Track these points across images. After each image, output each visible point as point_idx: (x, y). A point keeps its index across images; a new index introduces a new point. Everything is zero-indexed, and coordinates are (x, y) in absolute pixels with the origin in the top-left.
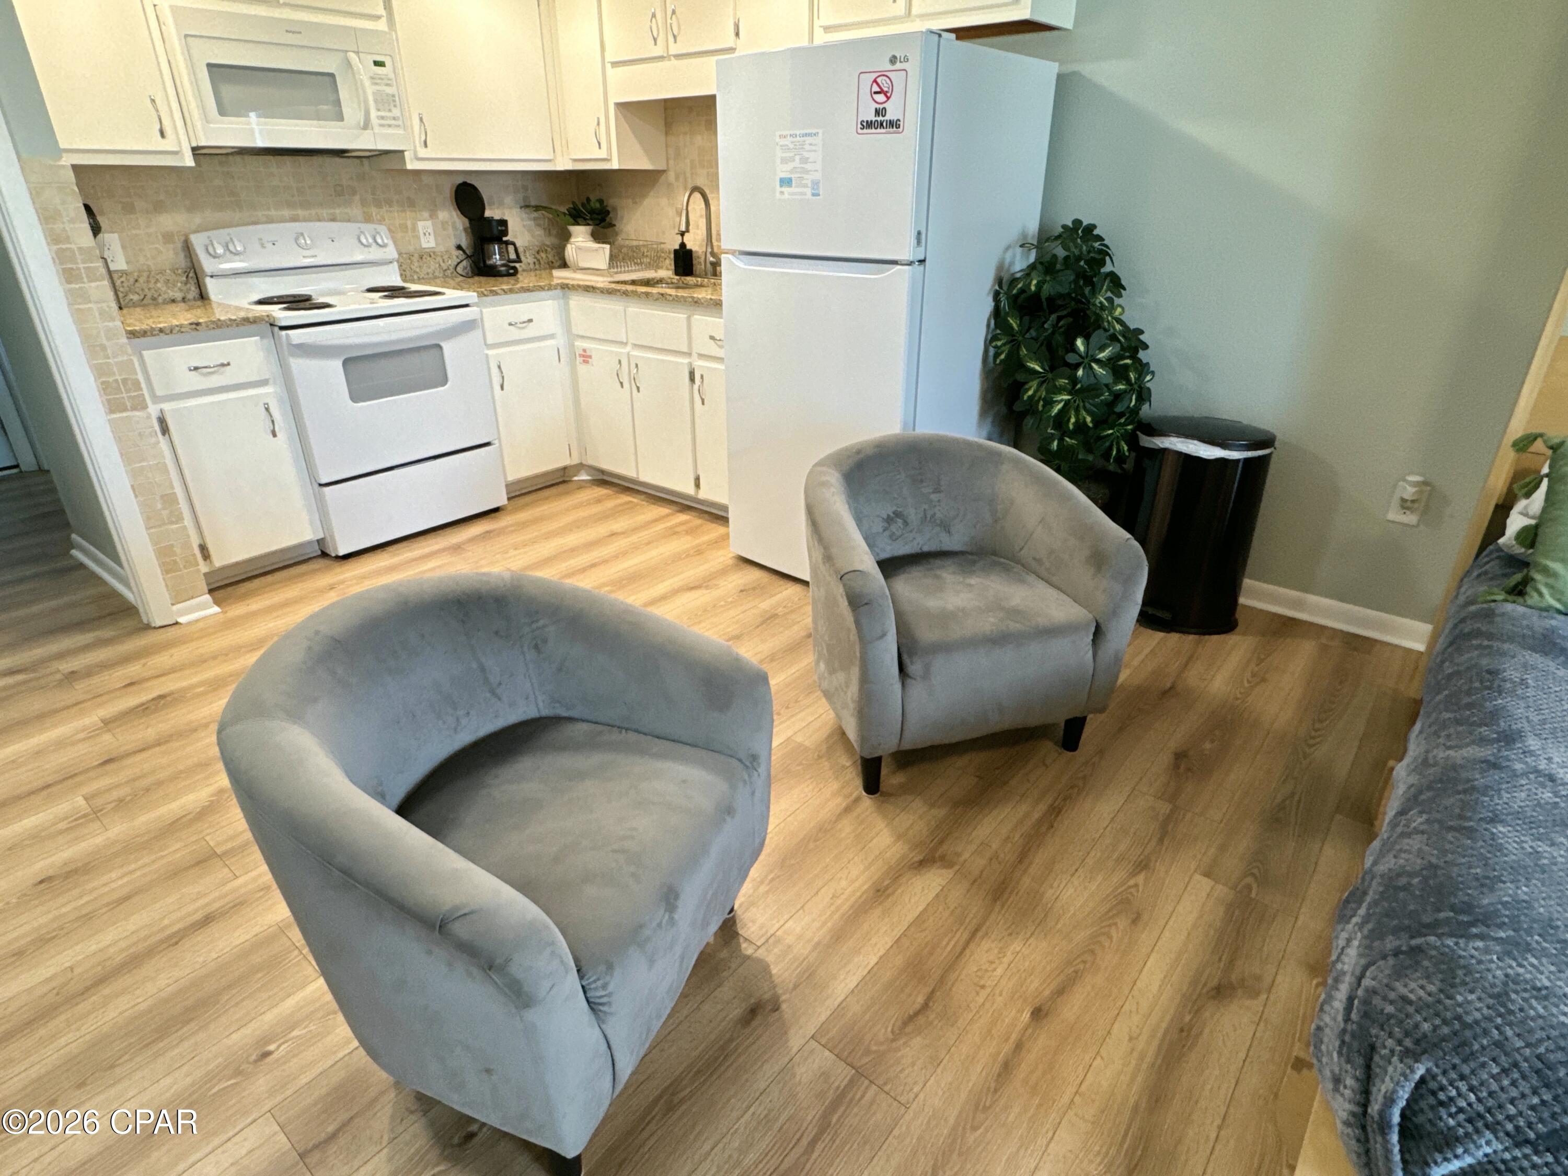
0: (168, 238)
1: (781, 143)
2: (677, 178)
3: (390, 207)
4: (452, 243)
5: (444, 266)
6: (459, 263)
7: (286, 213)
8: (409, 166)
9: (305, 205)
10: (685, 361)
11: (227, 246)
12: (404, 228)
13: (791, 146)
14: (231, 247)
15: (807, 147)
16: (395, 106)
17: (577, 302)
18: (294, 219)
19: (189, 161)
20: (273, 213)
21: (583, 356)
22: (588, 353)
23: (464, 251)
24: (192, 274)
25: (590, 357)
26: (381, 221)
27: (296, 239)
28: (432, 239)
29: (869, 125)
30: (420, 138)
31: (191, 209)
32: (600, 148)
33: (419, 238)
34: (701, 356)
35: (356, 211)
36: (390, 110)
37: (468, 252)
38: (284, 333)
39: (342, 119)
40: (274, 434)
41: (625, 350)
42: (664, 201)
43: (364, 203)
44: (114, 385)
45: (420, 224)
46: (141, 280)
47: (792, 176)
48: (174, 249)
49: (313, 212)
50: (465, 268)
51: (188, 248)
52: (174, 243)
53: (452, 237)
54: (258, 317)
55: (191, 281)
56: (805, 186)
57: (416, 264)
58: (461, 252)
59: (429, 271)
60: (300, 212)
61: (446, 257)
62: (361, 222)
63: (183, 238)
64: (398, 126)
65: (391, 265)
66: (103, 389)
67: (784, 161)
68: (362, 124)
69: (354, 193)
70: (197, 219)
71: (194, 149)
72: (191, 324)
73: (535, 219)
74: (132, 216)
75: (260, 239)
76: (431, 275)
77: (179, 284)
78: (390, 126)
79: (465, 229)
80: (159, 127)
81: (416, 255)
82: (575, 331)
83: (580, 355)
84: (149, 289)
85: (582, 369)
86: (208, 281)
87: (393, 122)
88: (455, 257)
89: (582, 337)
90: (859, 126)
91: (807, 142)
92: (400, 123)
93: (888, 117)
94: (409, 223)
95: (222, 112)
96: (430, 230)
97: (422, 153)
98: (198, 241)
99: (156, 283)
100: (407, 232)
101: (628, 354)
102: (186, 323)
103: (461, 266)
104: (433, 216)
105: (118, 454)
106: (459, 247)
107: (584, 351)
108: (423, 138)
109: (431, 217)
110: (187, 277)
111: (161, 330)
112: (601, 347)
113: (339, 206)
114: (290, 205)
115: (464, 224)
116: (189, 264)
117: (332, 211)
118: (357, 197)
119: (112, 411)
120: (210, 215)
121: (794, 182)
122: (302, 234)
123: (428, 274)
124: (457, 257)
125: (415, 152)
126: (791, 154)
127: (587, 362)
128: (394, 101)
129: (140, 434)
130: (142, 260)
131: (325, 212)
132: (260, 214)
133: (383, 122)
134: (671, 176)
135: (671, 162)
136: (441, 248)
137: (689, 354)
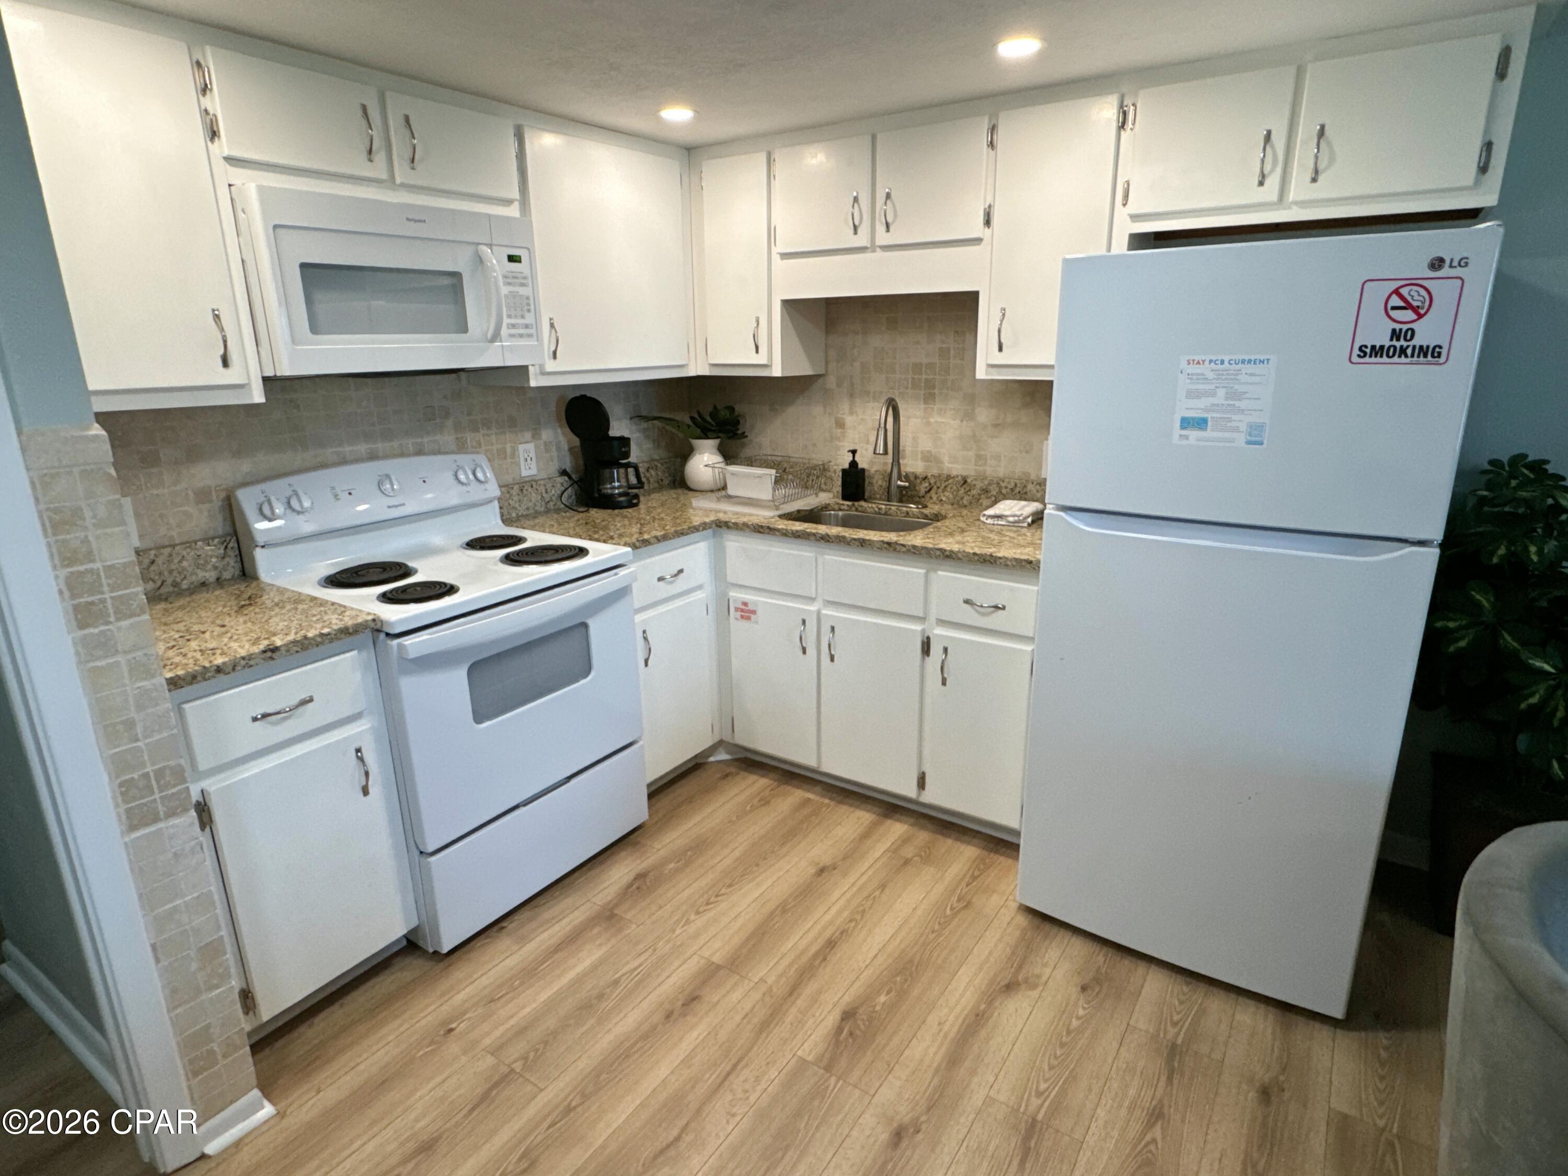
0: (202, 496)
1: (1190, 371)
2: (839, 385)
3: (489, 428)
4: (553, 468)
5: (547, 498)
6: (563, 493)
7: (362, 448)
8: (533, 383)
9: (387, 435)
10: (918, 627)
11: (289, 503)
12: (502, 453)
13: (1211, 375)
14: (295, 503)
15: (1243, 378)
16: (529, 311)
17: (734, 544)
18: (373, 457)
19: (258, 396)
20: (347, 449)
21: (742, 611)
22: (750, 607)
23: (570, 477)
24: (233, 544)
25: (754, 612)
26: (476, 449)
27: (380, 484)
28: (533, 465)
29: (1377, 351)
30: (549, 347)
31: (238, 454)
32: (757, 352)
33: (519, 465)
34: (941, 622)
35: (447, 438)
36: (523, 317)
37: (574, 476)
38: (395, 642)
39: (465, 330)
40: (365, 791)
41: (813, 608)
42: (818, 410)
43: (458, 428)
44: (142, 784)
45: (521, 448)
46: (160, 561)
47: (1208, 416)
48: (209, 511)
49: (395, 444)
50: (570, 497)
51: (230, 505)
52: (210, 501)
53: (556, 460)
54: (360, 624)
55: (230, 552)
56: (1237, 429)
57: (516, 498)
58: (566, 478)
59: (530, 504)
60: (380, 446)
61: (549, 486)
62: (453, 452)
63: (223, 495)
64: (530, 336)
65: (489, 506)
66: (122, 794)
67: (1190, 395)
68: (489, 336)
69: (447, 415)
70: (246, 466)
71: (266, 380)
72: (264, 652)
73: (645, 430)
74: (155, 470)
75: (333, 488)
76: (531, 511)
77: (214, 560)
78: (521, 336)
79: (571, 450)
80: (222, 351)
81: (516, 487)
82: (730, 579)
83: (737, 609)
84: (171, 572)
85: (737, 626)
86: (259, 554)
87: (522, 331)
88: (559, 485)
89: (741, 586)
90: (1356, 351)
91: (1244, 372)
92: (533, 331)
93: (1417, 341)
94: (509, 450)
95: (315, 328)
96: (533, 454)
97: (551, 366)
98: (247, 499)
99: (180, 562)
100: (505, 458)
101: (819, 612)
102: (256, 649)
103: (566, 494)
104: (536, 436)
105: (135, 897)
106: (564, 473)
107: (745, 604)
108: (553, 348)
109: (533, 437)
110: (226, 547)
111: (219, 670)
112: (769, 601)
113: (428, 433)
114: (368, 437)
115: (569, 442)
116: (229, 529)
117: (419, 440)
118: (450, 423)
119: (132, 828)
120: (263, 461)
121: (1209, 424)
122: (388, 477)
123: (528, 509)
124: (562, 485)
125: (542, 366)
126: (1213, 387)
127: (749, 618)
128: (528, 304)
129: (175, 854)
130: (163, 531)
131: (409, 443)
132: (329, 451)
133: (513, 331)
134: (831, 381)
135: (832, 366)
136: (544, 475)
137: (922, 619)
